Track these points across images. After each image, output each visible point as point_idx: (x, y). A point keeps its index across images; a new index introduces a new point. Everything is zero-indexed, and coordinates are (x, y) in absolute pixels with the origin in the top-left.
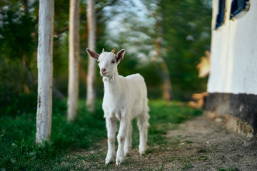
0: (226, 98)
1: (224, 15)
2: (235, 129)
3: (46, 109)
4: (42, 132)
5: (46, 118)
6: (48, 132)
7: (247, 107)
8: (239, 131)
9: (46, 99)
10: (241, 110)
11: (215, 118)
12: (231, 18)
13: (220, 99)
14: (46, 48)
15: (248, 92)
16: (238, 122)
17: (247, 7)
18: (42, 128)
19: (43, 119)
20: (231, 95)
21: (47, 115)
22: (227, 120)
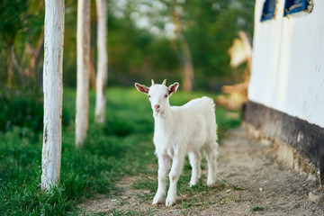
0: (275, 116)
1: (275, 6)
2: (291, 165)
3: (55, 145)
4: (49, 175)
5: (55, 157)
6: (57, 174)
7: (309, 139)
8: (296, 167)
9: (54, 132)
10: (299, 140)
11: (260, 138)
12: (285, 14)
13: (268, 115)
14: (54, 66)
15: (311, 121)
16: (295, 154)
17: (309, 7)
18: (49, 169)
19: (51, 158)
20: (284, 116)
21: (56, 152)
22: (278, 146)
